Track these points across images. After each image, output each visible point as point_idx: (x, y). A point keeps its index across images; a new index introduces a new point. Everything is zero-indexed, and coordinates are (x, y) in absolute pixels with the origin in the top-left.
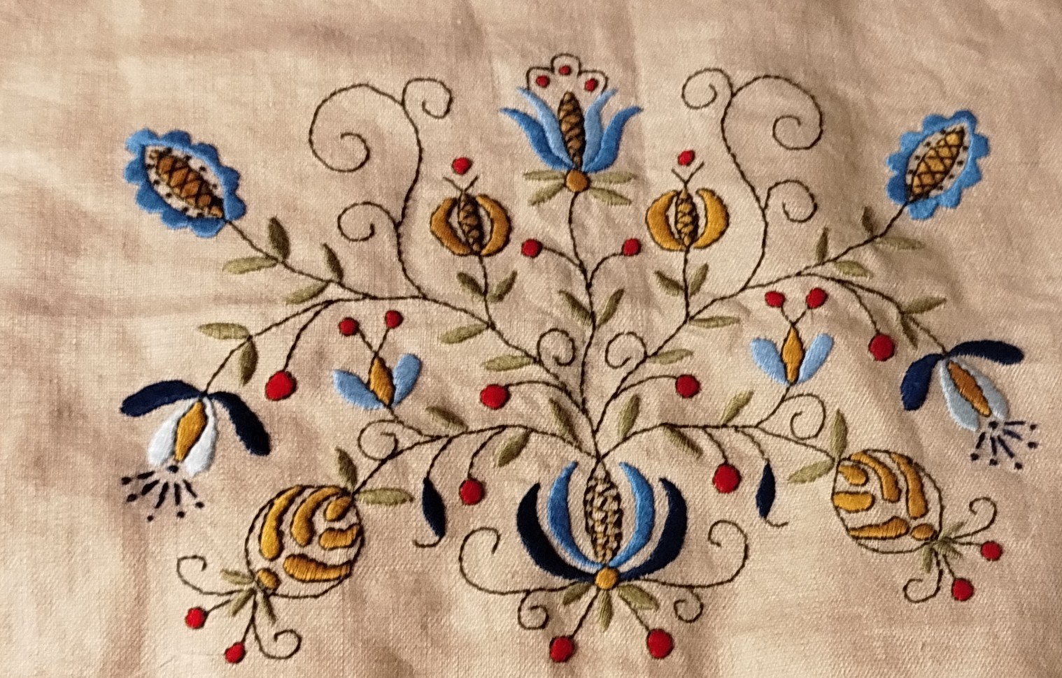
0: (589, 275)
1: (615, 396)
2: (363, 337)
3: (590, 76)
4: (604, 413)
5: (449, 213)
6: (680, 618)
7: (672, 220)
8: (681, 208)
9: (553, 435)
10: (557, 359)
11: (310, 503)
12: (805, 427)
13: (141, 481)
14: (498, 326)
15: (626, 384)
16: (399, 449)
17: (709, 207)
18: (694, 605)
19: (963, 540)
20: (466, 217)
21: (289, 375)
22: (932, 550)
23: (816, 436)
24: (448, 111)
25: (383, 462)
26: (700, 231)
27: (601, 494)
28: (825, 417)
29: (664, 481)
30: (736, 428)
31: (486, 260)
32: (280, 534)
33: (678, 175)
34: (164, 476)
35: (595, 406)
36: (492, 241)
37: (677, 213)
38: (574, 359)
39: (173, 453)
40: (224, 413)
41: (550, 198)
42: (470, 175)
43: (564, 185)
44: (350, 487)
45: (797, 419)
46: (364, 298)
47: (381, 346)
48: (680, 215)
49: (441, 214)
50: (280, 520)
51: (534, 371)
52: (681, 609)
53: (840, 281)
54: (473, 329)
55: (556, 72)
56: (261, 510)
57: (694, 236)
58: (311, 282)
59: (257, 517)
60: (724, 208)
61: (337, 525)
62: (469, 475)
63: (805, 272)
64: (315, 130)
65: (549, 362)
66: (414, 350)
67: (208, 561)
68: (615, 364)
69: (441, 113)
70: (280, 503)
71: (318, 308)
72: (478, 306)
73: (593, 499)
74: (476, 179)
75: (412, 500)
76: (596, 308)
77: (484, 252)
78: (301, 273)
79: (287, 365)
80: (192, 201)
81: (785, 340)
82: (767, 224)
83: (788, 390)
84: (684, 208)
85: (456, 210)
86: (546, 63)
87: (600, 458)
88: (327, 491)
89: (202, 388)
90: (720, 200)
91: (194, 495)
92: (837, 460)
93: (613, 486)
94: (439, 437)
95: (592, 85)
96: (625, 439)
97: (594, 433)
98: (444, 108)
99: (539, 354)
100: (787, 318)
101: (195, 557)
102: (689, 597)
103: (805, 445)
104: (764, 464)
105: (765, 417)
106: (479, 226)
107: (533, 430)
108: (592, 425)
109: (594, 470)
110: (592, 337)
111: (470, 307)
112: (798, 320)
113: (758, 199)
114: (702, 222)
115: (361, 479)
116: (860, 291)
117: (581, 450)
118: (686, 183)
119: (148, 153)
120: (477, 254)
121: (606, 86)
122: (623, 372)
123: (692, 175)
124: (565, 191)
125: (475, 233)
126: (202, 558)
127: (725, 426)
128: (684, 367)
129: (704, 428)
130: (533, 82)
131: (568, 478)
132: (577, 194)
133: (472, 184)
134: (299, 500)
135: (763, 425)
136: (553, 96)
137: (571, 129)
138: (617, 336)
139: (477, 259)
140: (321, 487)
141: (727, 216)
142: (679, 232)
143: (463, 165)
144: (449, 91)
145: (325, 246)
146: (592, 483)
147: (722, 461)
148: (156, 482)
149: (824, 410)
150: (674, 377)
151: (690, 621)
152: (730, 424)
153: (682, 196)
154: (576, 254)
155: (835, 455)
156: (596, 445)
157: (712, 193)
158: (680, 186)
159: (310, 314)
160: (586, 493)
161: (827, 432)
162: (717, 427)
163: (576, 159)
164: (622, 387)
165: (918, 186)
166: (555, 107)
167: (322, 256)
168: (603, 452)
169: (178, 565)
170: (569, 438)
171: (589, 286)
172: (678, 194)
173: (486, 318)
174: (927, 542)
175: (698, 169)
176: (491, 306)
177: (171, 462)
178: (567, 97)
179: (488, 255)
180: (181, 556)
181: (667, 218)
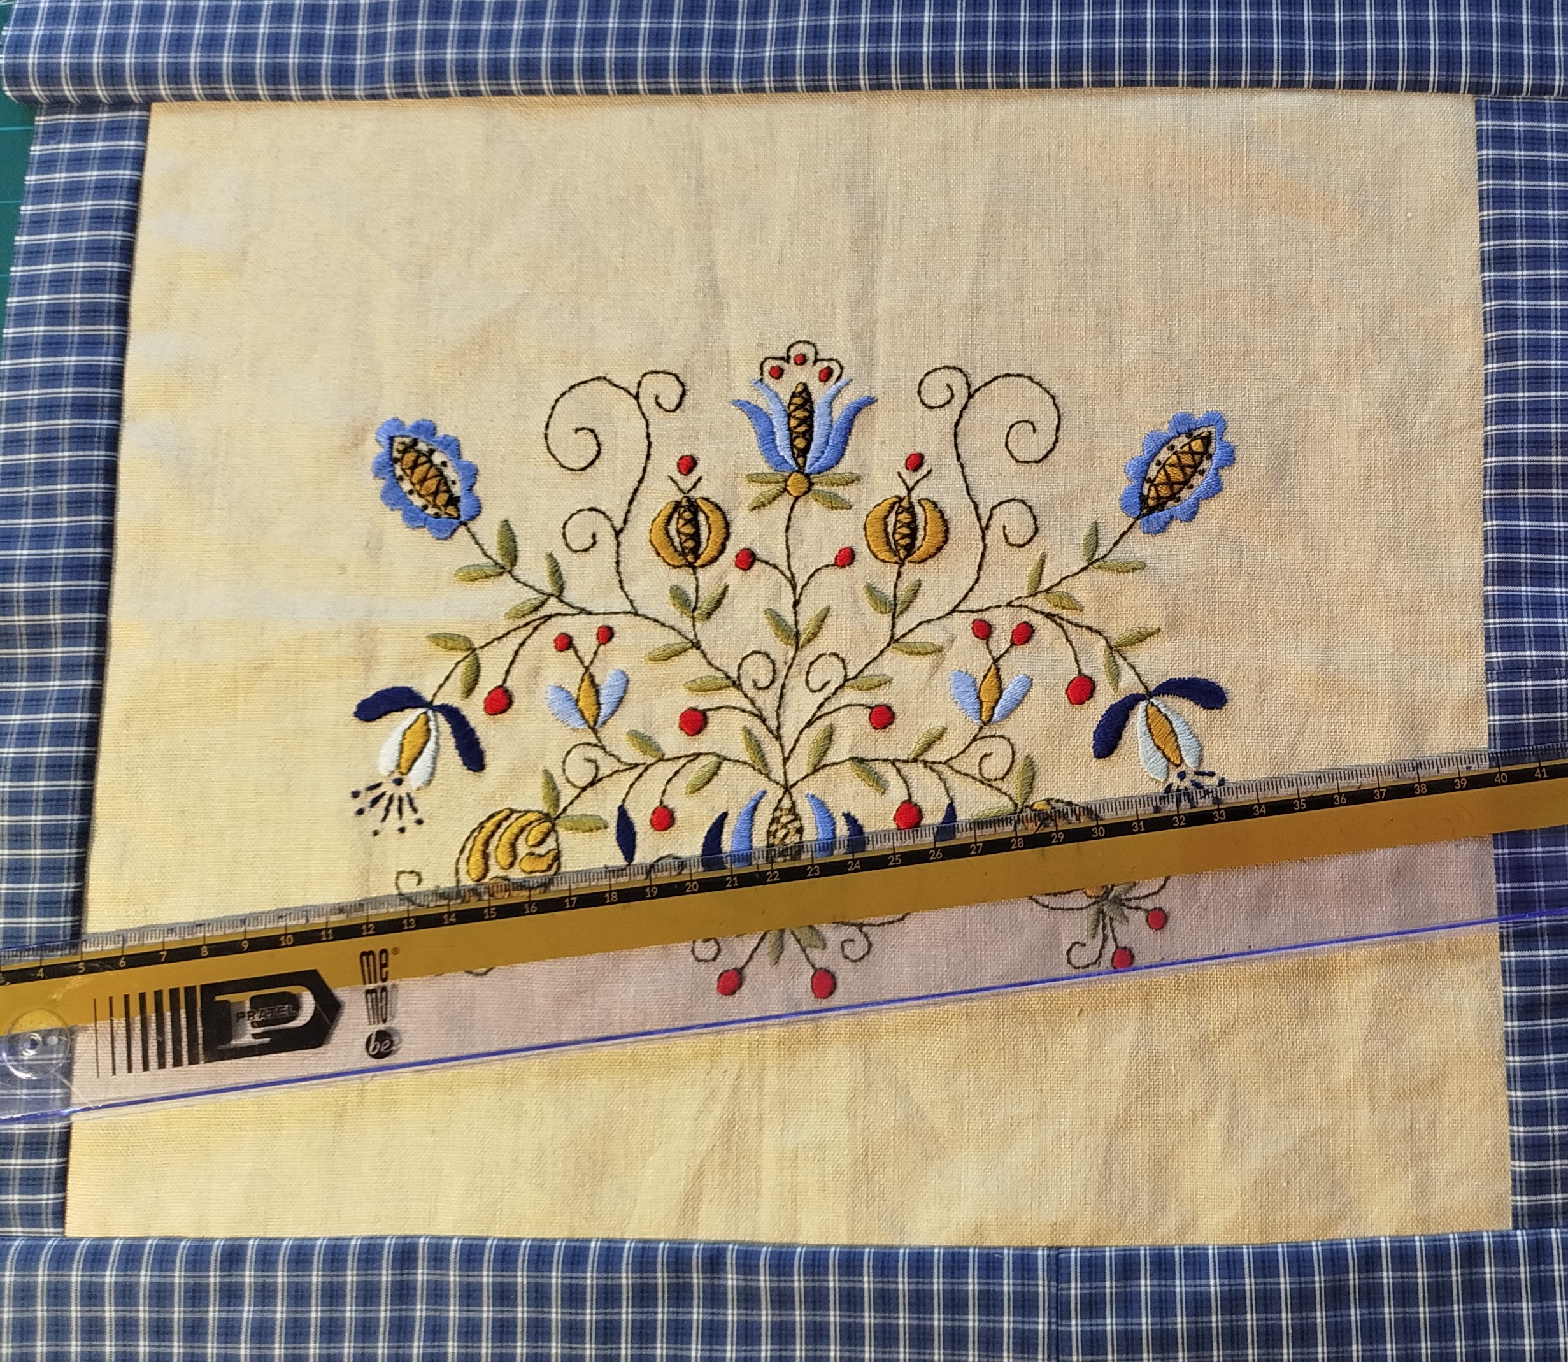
0: (798, 591)
1: (810, 724)
2: (576, 652)
3: (826, 364)
4: (797, 740)
5: (668, 521)
6: (846, 957)
7: (890, 529)
8: (901, 517)
9: (745, 763)
10: (755, 683)
11: (515, 829)
12: (993, 769)
13: (369, 793)
14: (704, 645)
15: (824, 710)
16: (600, 776)
17: (929, 521)
18: (861, 945)
19: (1133, 904)
20: (684, 525)
21: (507, 691)
22: (1101, 912)
23: (1002, 779)
24: (679, 405)
25: (584, 789)
26: (918, 543)
27: (785, 826)
28: (1013, 762)
29: (848, 817)
30: (925, 762)
31: (700, 571)
32: (485, 856)
33: (904, 481)
34: (389, 788)
35: (789, 733)
36: (707, 550)
37: (897, 521)
38: (772, 682)
39: (398, 766)
40: (446, 727)
41: (770, 503)
42: (694, 477)
43: (785, 490)
44: (552, 811)
45: (987, 759)
46: (580, 613)
47: (592, 662)
48: (899, 525)
49: (660, 521)
50: (487, 843)
51: (733, 697)
52: (848, 948)
53: (1048, 616)
54: (677, 647)
55: (792, 361)
56: (473, 831)
57: (910, 549)
58: (533, 594)
59: (468, 839)
60: (945, 522)
61: (538, 851)
62: (661, 802)
63: (1016, 603)
64: (551, 424)
65: (747, 685)
66: (623, 666)
67: (424, 876)
68: (815, 688)
69: (673, 407)
70: (490, 826)
71: (538, 622)
72: (685, 624)
73: (776, 831)
74: (700, 479)
75: (606, 827)
76: (801, 627)
77: (699, 563)
78: (525, 584)
79: (505, 681)
80: (430, 499)
81: (985, 677)
82: (985, 546)
83: (981, 729)
84: (905, 517)
85: (676, 516)
86: (782, 353)
87: (787, 789)
88: (531, 817)
89: (429, 698)
90: (942, 514)
91: (415, 810)
92: (1020, 806)
93: (797, 818)
94: (636, 765)
95: (826, 375)
96: (816, 770)
97: (786, 760)
98: (676, 400)
99: (739, 677)
100: (990, 652)
101: (412, 872)
102: (859, 937)
103: (990, 786)
104: (948, 801)
105: (955, 754)
106: (696, 536)
107: (725, 759)
108: (783, 753)
109: (780, 801)
110: (794, 658)
111: (678, 626)
112: (1001, 656)
113: (979, 519)
114: (921, 534)
115: (562, 806)
116: (1067, 626)
117: (770, 779)
118: (910, 490)
119: (395, 445)
120: (691, 565)
121: (840, 377)
122: (820, 697)
123: (918, 482)
124: (786, 495)
125: (690, 544)
126: (418, 874)
127: (915, 760)
128: (881, 697)
129: (893, 762)
130: (766, 374)
131: (755, 808)
132: (797, 499)
133: (695, 486)
134: (505, 824)
135: (952, 763)
136: (785, 388)
137: (799, 426)
138: (820, 656)
139: (691, 571)
140: (527, 812)
141: (947, 531)
142: (896, 541)
143: (688, 464)
144: (682, 384)
145: (550, 555)
146: (778, 814)
147: (906, 798)
148: (383, 794)
149: (1014, 753)
150: (869, 707)
151: (855, 961)
152: (921, 758)
153: (905, 503)
154: (789, 567)
155: (1019, 802)
156: (785, 773)
157: (935, 505)
158: (903, 493)
159: (530, 629)
160: (771, 824)
161: (1014, 775)
162: (906, 762)
163: (800, 460)
164: (819, 714)
165: (1153, 498)
166: (786, 399)
167: (544, 567)
168: (791, 783)
169: (397, 878)
170: (759, 766)
171: (796, 603)
172: (901, 500)
173: (691, 636)
174: (1098, 900)
175: (923, 477)
176: (698, 625)
177: (397, 776)
178: (800, 389)
179: (703, 566)
180: (401, 869)
181: (886, 525)
